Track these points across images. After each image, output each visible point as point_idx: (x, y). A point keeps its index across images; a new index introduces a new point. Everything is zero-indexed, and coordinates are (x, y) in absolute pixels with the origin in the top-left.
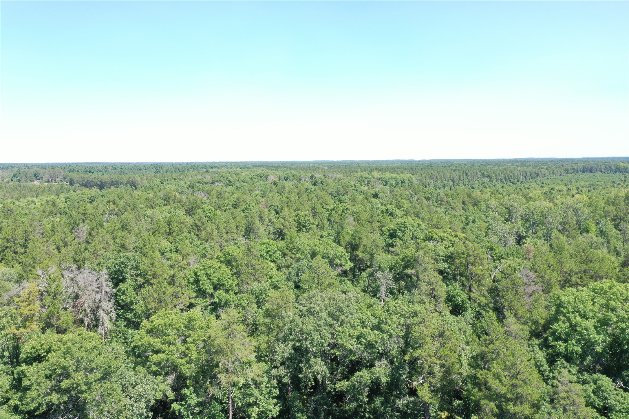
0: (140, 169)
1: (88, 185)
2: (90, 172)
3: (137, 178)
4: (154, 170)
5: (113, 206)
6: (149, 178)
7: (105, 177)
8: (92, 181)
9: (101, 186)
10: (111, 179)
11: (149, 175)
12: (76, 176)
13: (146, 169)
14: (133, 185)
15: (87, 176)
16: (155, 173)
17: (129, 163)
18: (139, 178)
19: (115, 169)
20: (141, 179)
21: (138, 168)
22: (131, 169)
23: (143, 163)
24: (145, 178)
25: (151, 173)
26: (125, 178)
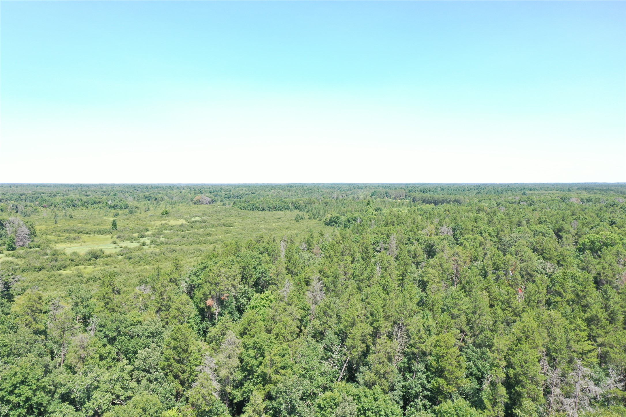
0: (464, 191)
1: (426, 201)
2: (424, 192)
3: (461, 198)
4: (476, 192)
5: (448, 213)
6: (470, 198)
7: (437, 196)
8: (428, 199)
9: (436, 203)
10: (442, 198)
11: (470, 196)
12: (417, 195)
13: (469, 190)
14: (458, 202)
15: (425, 195)
16: (477, 194)
17: (454, 184)
18: (463, 198)
19: (443, 190)
20: (465, 198)
21: (463, 189)
22: (456, 190)
23: (467, 184)
24: (467, 198)
25: (473, 194)
26: (452, 197)
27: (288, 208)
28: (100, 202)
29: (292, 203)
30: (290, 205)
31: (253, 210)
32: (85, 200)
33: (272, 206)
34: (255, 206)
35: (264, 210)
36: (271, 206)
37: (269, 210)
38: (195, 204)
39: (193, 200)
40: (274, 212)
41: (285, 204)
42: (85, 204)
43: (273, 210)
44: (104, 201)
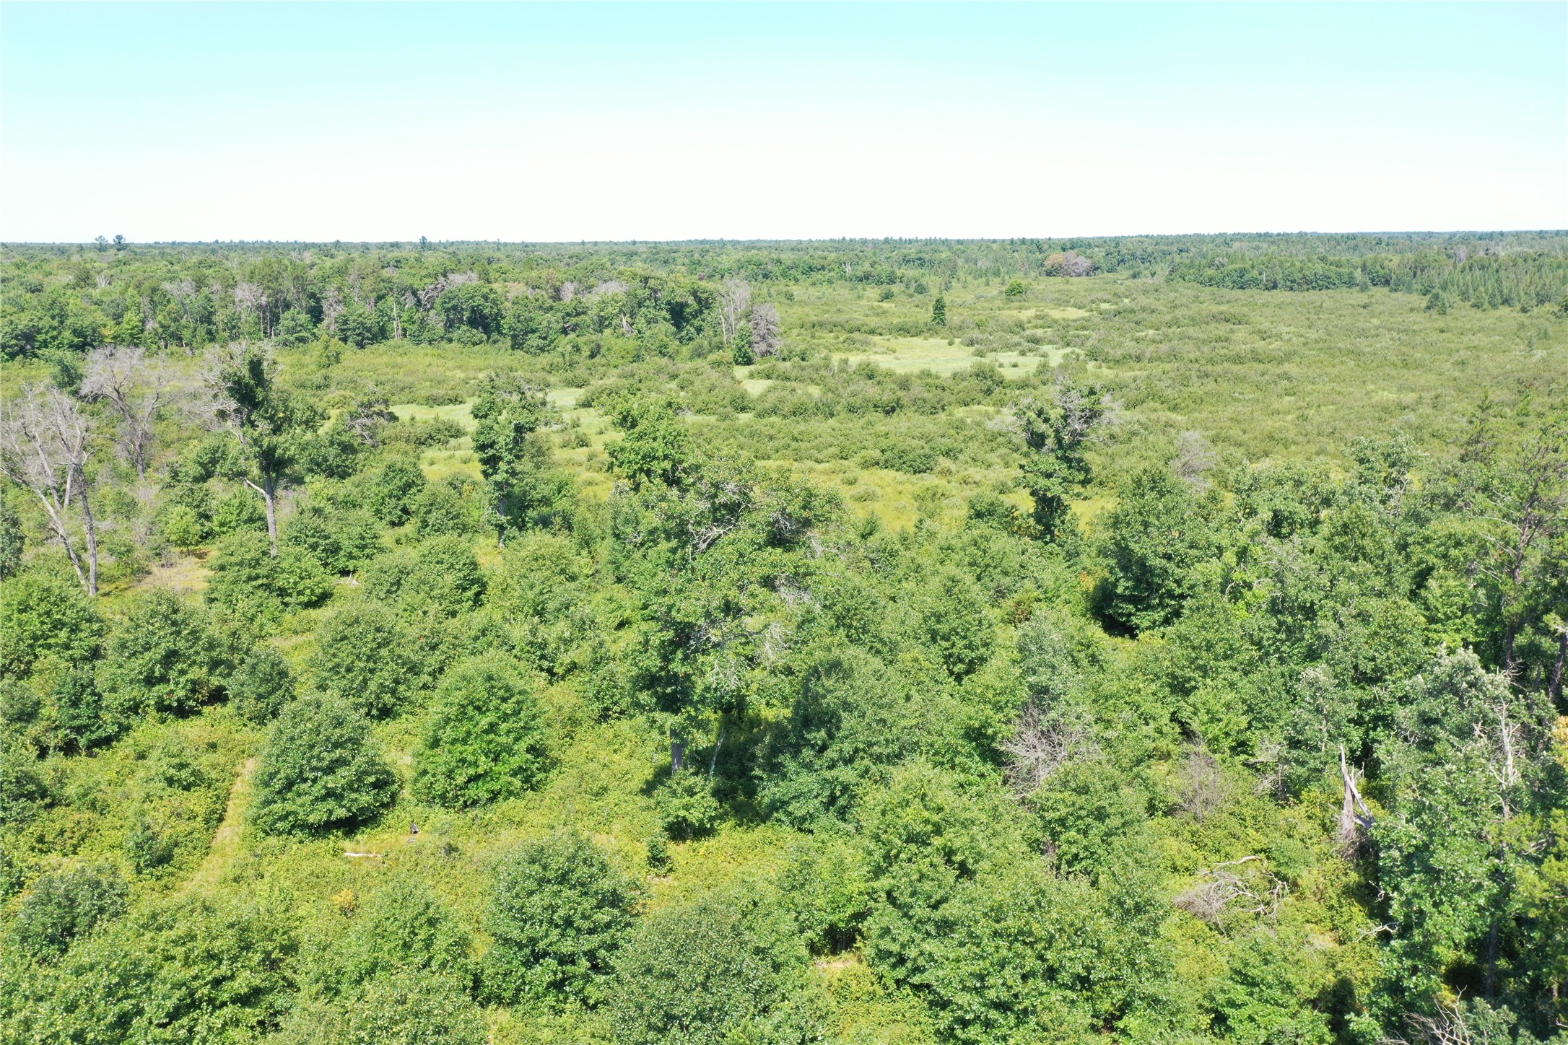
27: (1351, 283)
28: (823, 268)
29: (1364, 268)
30: (1358, 274)
31: (1241, 288)
32: (789, 263)
33: (1300, 275)
34: (1247, 277)
35: (1275, 287)
36: (1298, 276)
37: (1291, 289)
38: (1049, 274)
39: (1042, 265)
40: (1305, 294)
41: (1342, 270)
42: (788, 272)
43: (1305, 286)
44: (833, 266)
